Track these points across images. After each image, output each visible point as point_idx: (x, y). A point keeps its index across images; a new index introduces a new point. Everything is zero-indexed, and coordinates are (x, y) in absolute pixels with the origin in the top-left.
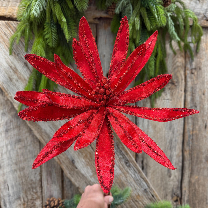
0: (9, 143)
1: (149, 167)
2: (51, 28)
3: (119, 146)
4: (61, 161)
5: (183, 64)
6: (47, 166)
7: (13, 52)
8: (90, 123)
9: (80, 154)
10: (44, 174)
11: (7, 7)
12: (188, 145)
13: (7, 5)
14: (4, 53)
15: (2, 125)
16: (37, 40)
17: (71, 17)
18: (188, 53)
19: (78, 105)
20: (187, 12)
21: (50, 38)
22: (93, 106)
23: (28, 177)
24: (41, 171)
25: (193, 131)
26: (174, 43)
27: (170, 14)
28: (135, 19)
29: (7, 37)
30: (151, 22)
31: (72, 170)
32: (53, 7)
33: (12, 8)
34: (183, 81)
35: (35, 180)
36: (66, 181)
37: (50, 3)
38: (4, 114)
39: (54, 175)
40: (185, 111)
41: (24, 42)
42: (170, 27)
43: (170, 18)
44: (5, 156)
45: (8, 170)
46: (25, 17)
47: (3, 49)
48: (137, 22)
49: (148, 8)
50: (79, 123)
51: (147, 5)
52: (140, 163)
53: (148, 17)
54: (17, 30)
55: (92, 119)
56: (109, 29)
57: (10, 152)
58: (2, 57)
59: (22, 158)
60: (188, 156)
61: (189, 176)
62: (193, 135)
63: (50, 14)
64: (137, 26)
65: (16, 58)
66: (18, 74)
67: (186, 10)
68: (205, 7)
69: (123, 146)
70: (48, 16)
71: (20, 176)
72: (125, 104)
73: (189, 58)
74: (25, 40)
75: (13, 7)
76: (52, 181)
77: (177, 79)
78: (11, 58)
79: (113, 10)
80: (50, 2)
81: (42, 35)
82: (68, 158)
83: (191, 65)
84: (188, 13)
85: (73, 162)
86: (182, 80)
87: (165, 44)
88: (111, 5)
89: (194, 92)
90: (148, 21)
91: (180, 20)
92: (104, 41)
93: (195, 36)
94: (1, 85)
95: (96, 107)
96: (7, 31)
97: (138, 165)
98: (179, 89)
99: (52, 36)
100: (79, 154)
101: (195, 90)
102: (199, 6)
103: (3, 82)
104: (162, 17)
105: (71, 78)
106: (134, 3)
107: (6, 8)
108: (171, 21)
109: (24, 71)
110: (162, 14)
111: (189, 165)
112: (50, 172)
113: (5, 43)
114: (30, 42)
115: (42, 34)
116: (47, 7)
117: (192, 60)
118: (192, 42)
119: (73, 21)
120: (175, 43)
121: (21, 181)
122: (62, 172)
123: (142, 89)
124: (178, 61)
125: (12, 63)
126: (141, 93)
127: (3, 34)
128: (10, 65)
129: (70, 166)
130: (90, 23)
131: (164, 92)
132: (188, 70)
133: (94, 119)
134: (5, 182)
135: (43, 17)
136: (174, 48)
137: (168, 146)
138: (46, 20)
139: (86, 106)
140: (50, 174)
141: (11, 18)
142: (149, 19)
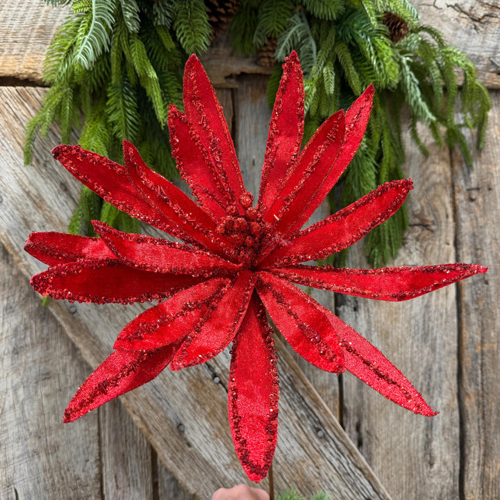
0: (22, 383)
1: (376, 438)
2: (124, 98)
3: (296, 386)
4: (151, 427)
5: (446, 179)
6: (116, 441)
7: (34, 159)
8: (214, 308)
9: (198, 407)
10: (108, 461)
11: (22, 55)
12: (473, 380)
13: (21, 51)
14: (13, 162)
15: (4, 336)
16: (90, 126)
17: (170, 70)
18: (458, 151)
19: (182, 264)
20: (447, 52)
21: (120, 122)
22: (223, 268)
23: (68, 470)
24: (100, 454)
25: (482, 343)
26: (421, 128)
27: (408, 59)
28: (322, 70)
29: (22, 124)
30: (362, 77)
31: (177, 451)
32: (126, 46)
33: (33, 58)
34: (451, 219)
35: (86, 477)
36: (164, 478)
37: (119, 39)
38: (9, 309)
39: (133, 462)
40: (450, 269)
41: (60, 133)
42: (411, 89)
43: (407, 68)
44: (10, 417)
45: (18, 453)
46: (62, 75)
47: (10, 151)
48: (328, 76)
49: (354, 44)
50: (186, 308)
51: (350, 37)
52: (353, 429)
53: (353, 65)
54: (43, 107)
55: (220, 298)
56: (264, 99)
57: (23, 404)
58: (8, 170)
59: (53, 421)
60: (476, 408)
61: (481, 462)
62: (482, 353)
63: (119, 63)
64: (329, 86)
65: (40, 172)
66: (45, 210)
67: (444, 50)
68: (491, 42)
69: (305, 384)
70: (117, 69)
71: (48, 468)
72: (303, 263)
73: (461, 162)
74: (61, 129)
75: (35, 56)
76: (128, 479)
77: (434, 215)
78: (29, 173)
79: (271, 55)
80: (119, 37)
81: (102, 116)
82: (167, 419)
83: (467, 179)
84: (452, 54)
85: (179, 429)
86: (447, 216)
87: (399, 131)
88: (267, 42)
89: (479, 247)
90: (355, 73)
91: (434, 72)
92: (253, 129)
93: (471, 110)
94: (5, 237)
95: (229, 271)
96: (20, 110)
97: (346, 435)
98: (440, 240)
99: (125, 115)
100: (195, 408)
101: (481, 241)
102: (477, 40)
103: (8, 231)
104: (387, 64)
105: (166, 201)
106: (319, 34)
107: (19, 57)
108: (412, 74)
109: (60, 202)
110: (388, 57)
111: (479, 433)
112: (123, 455)
113: (15, 138)
114: (75, 134)
115: (101, 113)
116: (113, 47)
117: (470, 168)
118: (466, 125)
119: (176, 79)
120: (424, 127)
121: (50, 481)
122: (154, 455)
123: (341, 223)
124: (434, 172)
125: (31, 183)
126: (341, 234)
127: (10, 118)
128: (27, 190)
129: (174, 440)
130: (218, 88)
131: (405, 248)
132: (459, 192)
133: (225, 299)
134: (9, 484)
135: (104, 73)
136: (422, 140)
137: (422, 384)
138: (111, 80)
139: (203, 268)
140: (122, 460)
141: (30, 80)
142: (357, 70)
